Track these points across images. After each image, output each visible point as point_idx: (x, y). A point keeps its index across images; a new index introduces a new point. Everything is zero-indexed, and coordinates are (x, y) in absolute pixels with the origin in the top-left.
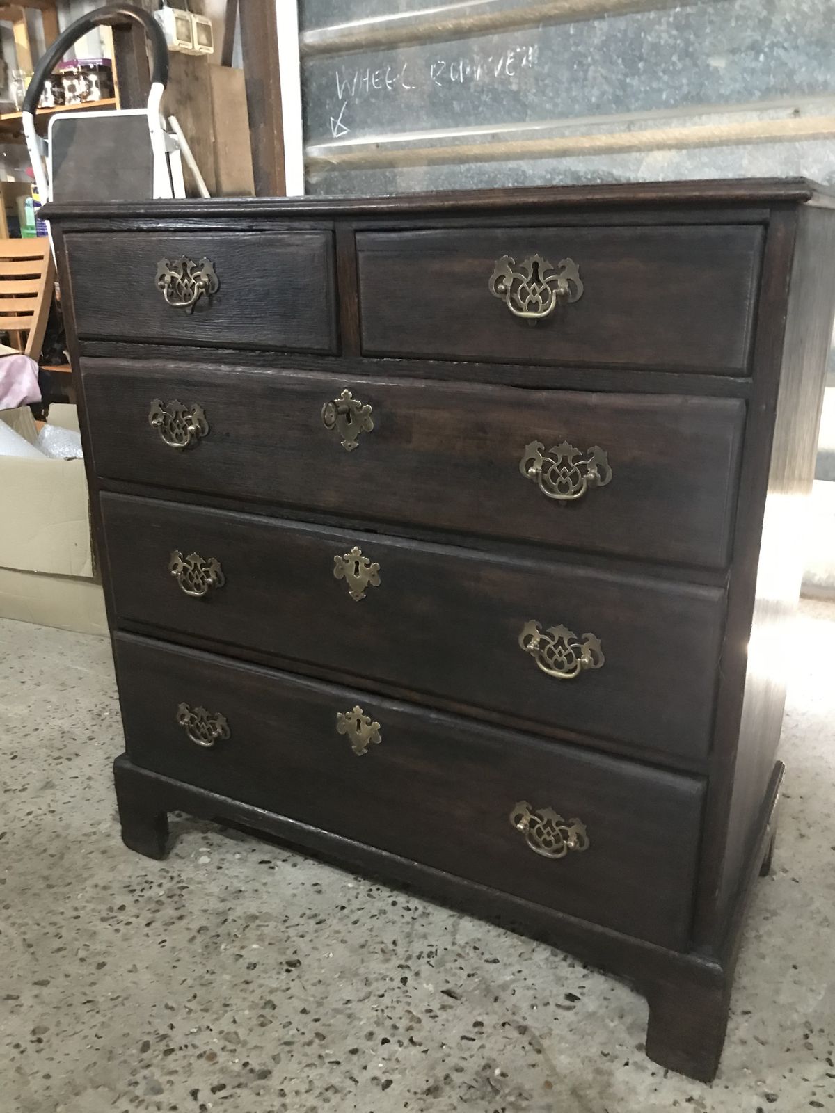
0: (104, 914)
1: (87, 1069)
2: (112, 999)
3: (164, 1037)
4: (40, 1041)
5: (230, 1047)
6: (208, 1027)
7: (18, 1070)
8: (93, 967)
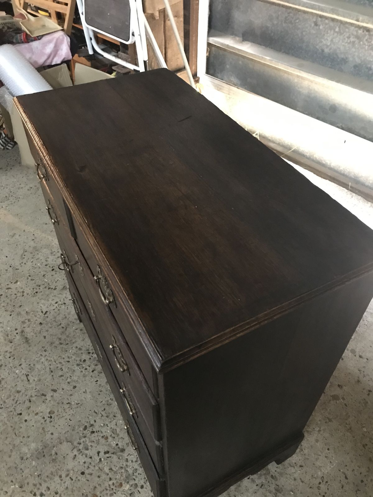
0: (78, 362)
1: (65, 433)
2: (77, 404)
3: (92, 425)
4: (51, 417)
5: (113, 435)
6: (107, 425)
7: (43, 428)
8: (72, 387)
